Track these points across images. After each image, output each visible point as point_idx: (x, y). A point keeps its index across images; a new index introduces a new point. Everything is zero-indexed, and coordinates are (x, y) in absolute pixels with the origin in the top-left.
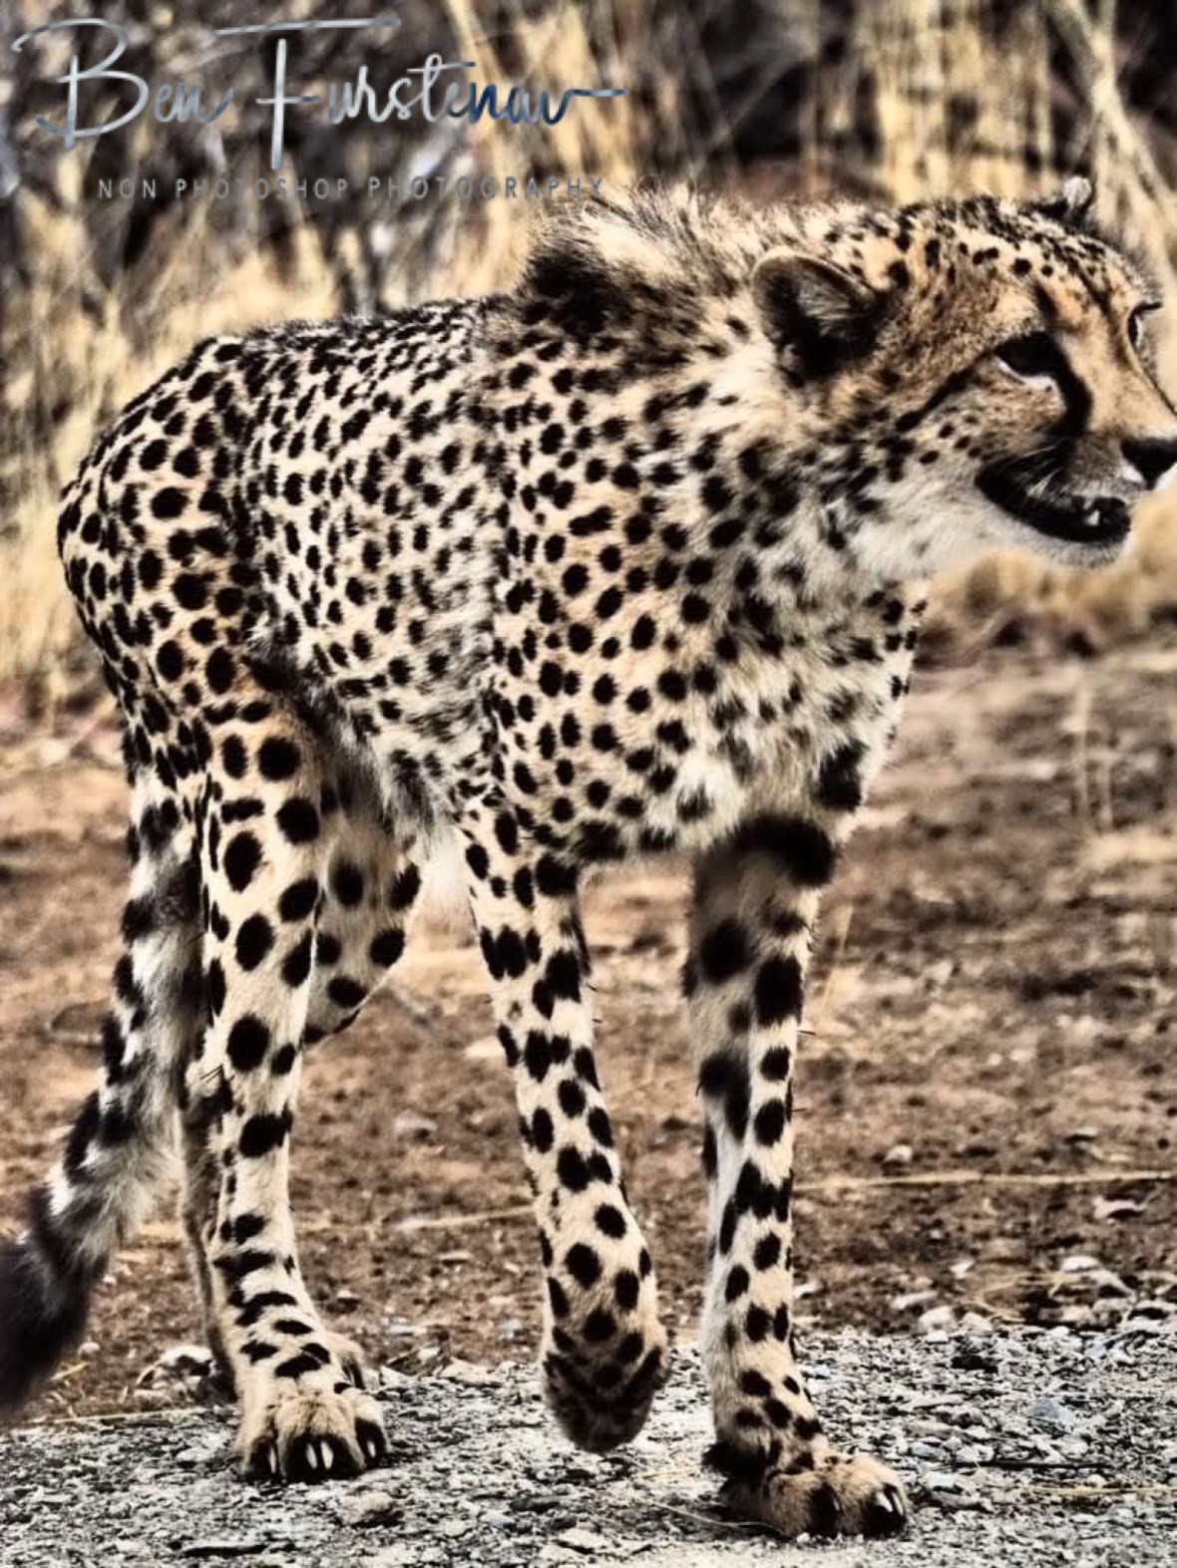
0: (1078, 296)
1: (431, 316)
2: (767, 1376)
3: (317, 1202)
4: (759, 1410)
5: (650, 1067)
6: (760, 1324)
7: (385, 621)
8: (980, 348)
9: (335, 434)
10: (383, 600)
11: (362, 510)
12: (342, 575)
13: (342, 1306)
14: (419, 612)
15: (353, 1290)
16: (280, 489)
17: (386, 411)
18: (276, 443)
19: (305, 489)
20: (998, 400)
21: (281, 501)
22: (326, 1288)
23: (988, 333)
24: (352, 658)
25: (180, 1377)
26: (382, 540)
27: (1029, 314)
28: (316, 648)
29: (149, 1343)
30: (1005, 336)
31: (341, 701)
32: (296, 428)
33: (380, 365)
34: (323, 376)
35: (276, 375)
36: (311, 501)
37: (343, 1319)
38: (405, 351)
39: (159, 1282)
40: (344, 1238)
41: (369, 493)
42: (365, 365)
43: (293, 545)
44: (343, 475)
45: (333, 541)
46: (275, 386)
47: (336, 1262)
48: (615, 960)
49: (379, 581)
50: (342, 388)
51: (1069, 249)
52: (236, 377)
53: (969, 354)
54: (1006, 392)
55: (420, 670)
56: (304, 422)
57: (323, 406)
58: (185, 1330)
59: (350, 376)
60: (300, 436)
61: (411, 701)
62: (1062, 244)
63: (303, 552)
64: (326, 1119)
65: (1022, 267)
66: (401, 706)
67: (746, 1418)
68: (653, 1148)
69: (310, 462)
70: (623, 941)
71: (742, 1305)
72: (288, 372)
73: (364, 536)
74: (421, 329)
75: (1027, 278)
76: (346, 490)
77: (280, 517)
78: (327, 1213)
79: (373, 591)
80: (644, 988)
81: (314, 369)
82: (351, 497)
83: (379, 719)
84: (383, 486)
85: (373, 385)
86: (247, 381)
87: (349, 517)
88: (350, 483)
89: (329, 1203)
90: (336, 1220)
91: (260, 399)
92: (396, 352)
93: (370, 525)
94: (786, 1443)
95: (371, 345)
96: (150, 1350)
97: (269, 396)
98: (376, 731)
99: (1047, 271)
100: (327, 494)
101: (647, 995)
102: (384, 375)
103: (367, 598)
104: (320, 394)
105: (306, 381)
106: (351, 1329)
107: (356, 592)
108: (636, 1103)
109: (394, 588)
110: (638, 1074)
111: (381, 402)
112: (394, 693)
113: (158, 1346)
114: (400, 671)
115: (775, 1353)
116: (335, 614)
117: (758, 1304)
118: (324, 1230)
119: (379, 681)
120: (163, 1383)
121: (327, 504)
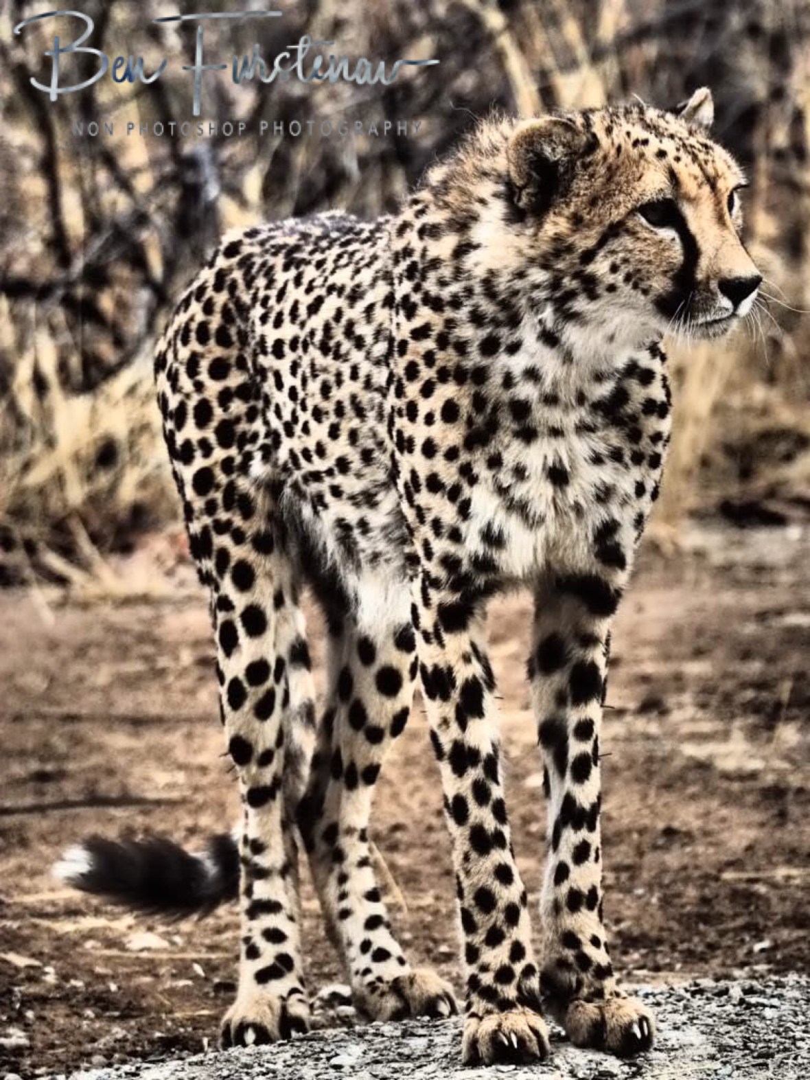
0: (696, 178)
1: (362, 231)
2: (580, 936)
3: (425, 885)
4: (571, 959)
5: (652, 793)
6: (576, 900)
7: (334, 433)
8: (629, 206)
9: (303, 311)
10: (333, 419)
11: (321, 361)
12: (310, 404)
13: (443, 958)
14: (355, 423)
15: (450, 946)
16: (270, 349)
17: (335, 294)
18: (264, 319)
19: (286, 349)
20: (640, 245)
21: (271, 357)
22: (431, 945)
23: (635, 195)
24: (315, 458)
25: (332, 1007)
26: (331, 379)
27: (663, 186)
28: (292, 452)
29: (311, 983)
30: (646, 199)
31: (304, 487)
32: (277, 308)
33: (329, 265)
34: (293, 273)
35: (262, 273)
36: (290, 356)
37: (444, 967)
38: (346, 256)
39: (318, 941)
40: (444, 910)
41: (325, 349)
42: (320, 264)
43: (279, 385)
44: (308, 339)
45: (304, 382)
46: (261, 282)
47: (438, 928)
48: (628, 718)
49: (330, 406)
50: (305, 281)
51: (692, 146)
52: (238, 275)
53: (623, 210)
54: (645, 240)
55: (356, 463)
56: (282, 304)
57: (294, 293)
58: (335, 974)
59: (310, 272)
60: (280, 314)
61: (350, 484)
62: (687, 142)
63: (286, 390)
64: (430, 829)
65: (661, 154)
66: (343, 488)
67: (562, 964)
68: (655, 847)
69: (288, 331)
70: (632, 705)
71: (564, 888)
72: (269, 272)
73: (322, 377)
74: (357, 240)
75: (664, 162)
76: (311, 348)
77: (271, 368)
78: (432, 893)
79: (327, 413)
80: (647, 737)
81: (286, 268)
82: (314, 352)
83: (329, 498)
84: (332, 343)
85: (326, 280)
86: (245, 279)
87: (313, 365)
88: (313, 343)
89: (432, 886)
90: (437, 898)
91: (252, 291)
92: (340, 256)
93: (325, 370)
94: (586, 980)
95: (323, 251)
96: (311, 988)
97: (258, 289)
98: (326, 506)
99: (678, 159)
100: (300, 351)
101: (651, 742)
102: (333, 272)
103: (324, 419)
104: (291, 286)
105: (281, 277)
106: (449, 974)
107: (318, 414)
108: (642, 817)
109: (340, 411)
110: (644, 797)
111: (331, 289)
112: (339, 479)
113: (316, 984)
114: (343, 465)
115: (587, 920)
116: (306, 430)
117: (575, 887)
118: (429, 906)
119: (330, 472)
120: (320, 1011)
121: (300, 357)
